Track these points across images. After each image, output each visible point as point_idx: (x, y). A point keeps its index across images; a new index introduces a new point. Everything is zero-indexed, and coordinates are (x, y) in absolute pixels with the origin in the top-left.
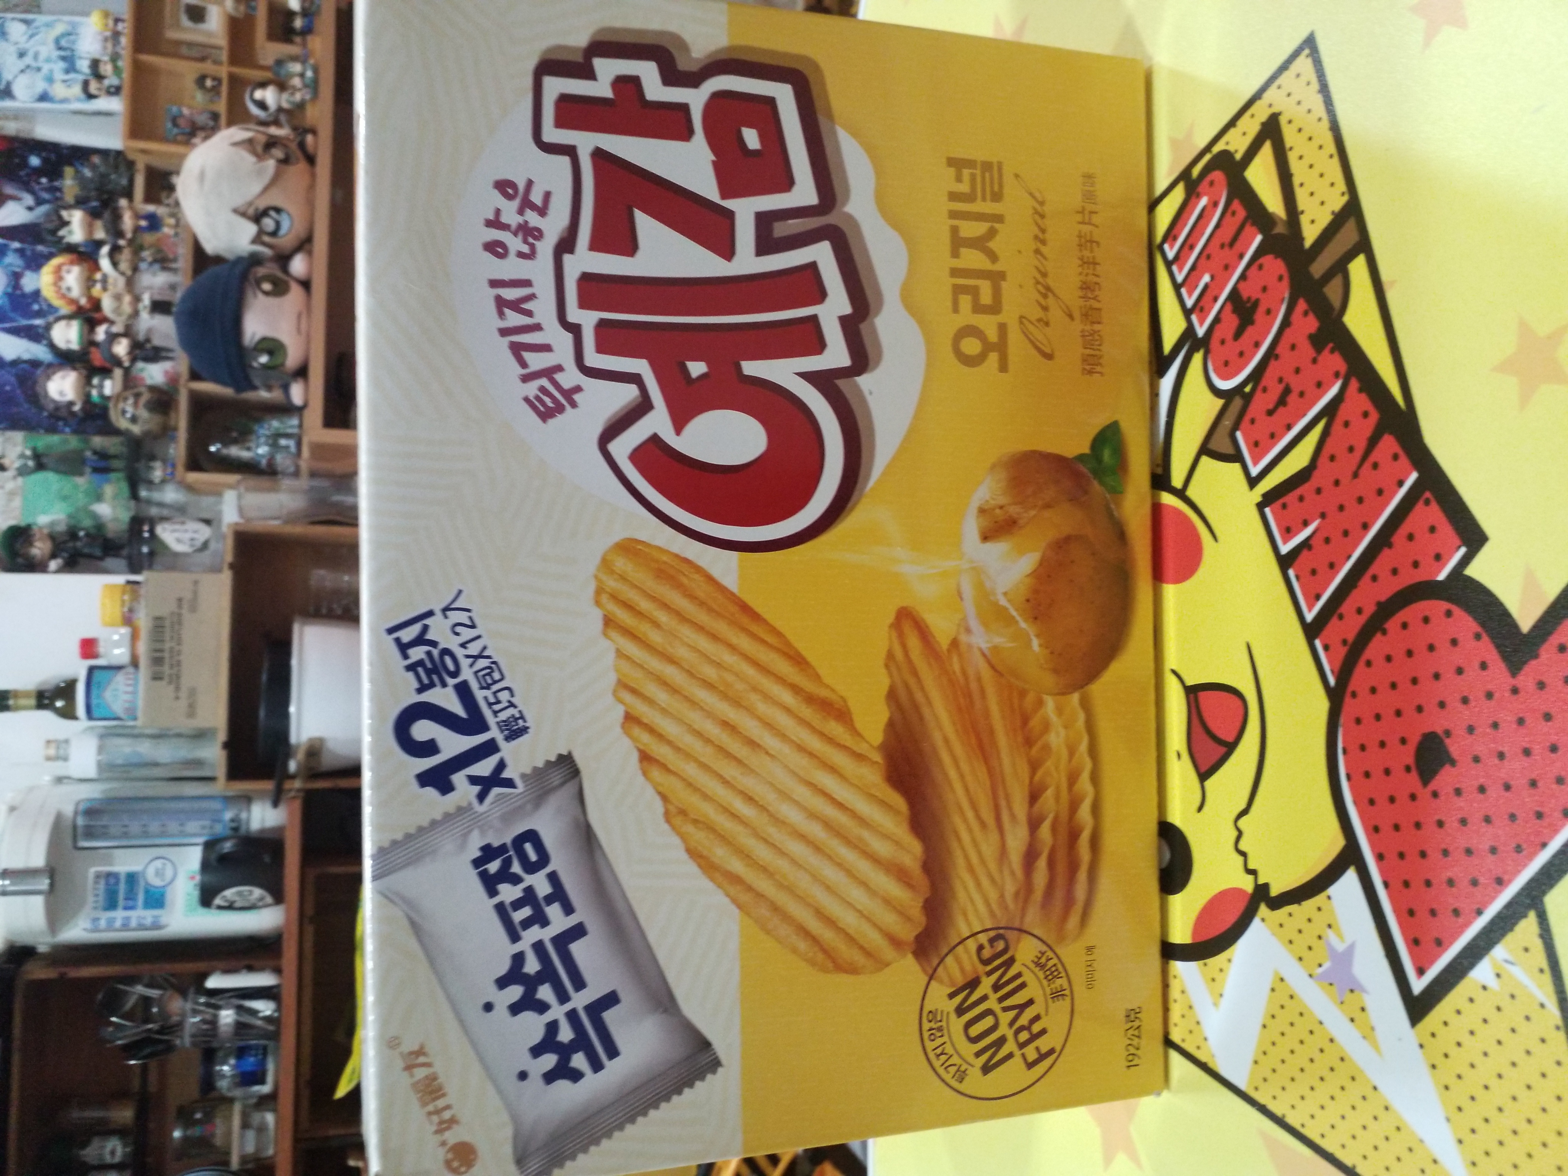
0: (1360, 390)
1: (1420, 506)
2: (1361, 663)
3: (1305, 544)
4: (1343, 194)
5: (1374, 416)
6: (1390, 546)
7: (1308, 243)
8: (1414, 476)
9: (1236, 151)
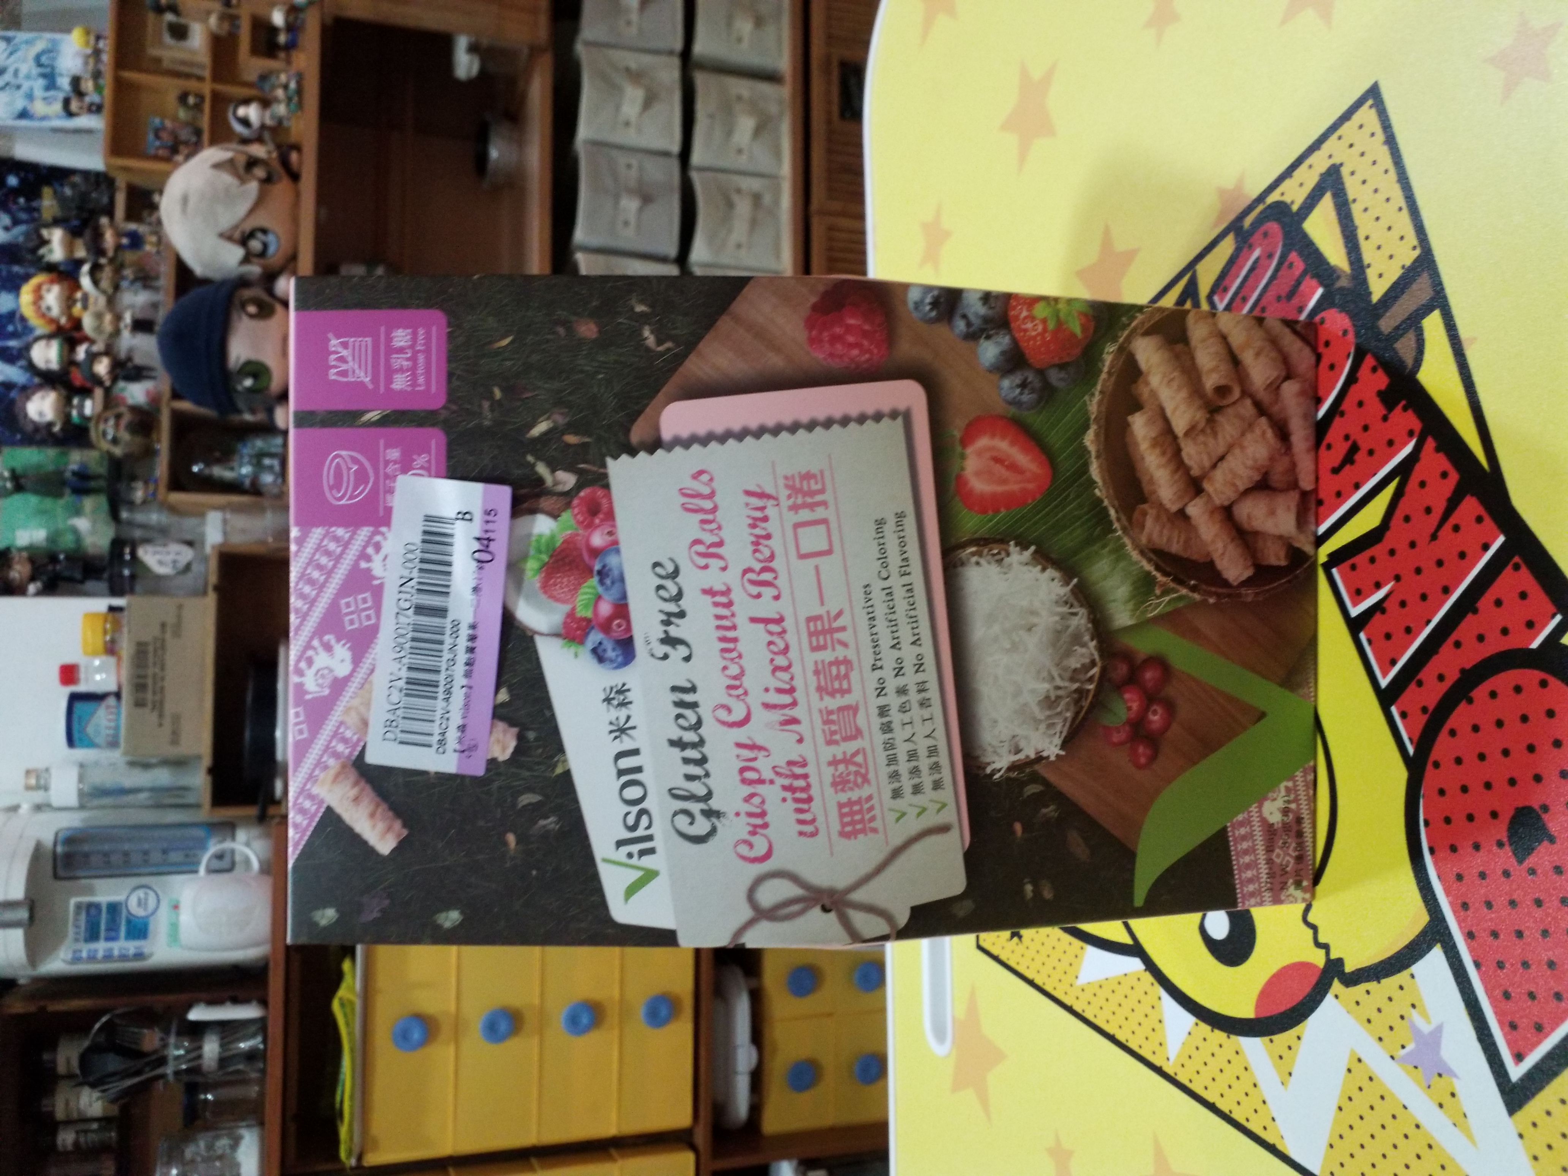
0: (1438, 450)
1: (1508, 571)
2: (1445, 731)
3: (1378, 607)
4: (1414, 248)
5: (1454, 477)
6: (1475, 611)
7: (1375, 298)
8: (1501, 539)
9: (1292, 202)
